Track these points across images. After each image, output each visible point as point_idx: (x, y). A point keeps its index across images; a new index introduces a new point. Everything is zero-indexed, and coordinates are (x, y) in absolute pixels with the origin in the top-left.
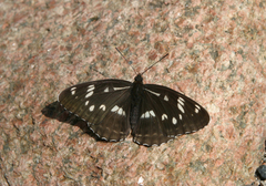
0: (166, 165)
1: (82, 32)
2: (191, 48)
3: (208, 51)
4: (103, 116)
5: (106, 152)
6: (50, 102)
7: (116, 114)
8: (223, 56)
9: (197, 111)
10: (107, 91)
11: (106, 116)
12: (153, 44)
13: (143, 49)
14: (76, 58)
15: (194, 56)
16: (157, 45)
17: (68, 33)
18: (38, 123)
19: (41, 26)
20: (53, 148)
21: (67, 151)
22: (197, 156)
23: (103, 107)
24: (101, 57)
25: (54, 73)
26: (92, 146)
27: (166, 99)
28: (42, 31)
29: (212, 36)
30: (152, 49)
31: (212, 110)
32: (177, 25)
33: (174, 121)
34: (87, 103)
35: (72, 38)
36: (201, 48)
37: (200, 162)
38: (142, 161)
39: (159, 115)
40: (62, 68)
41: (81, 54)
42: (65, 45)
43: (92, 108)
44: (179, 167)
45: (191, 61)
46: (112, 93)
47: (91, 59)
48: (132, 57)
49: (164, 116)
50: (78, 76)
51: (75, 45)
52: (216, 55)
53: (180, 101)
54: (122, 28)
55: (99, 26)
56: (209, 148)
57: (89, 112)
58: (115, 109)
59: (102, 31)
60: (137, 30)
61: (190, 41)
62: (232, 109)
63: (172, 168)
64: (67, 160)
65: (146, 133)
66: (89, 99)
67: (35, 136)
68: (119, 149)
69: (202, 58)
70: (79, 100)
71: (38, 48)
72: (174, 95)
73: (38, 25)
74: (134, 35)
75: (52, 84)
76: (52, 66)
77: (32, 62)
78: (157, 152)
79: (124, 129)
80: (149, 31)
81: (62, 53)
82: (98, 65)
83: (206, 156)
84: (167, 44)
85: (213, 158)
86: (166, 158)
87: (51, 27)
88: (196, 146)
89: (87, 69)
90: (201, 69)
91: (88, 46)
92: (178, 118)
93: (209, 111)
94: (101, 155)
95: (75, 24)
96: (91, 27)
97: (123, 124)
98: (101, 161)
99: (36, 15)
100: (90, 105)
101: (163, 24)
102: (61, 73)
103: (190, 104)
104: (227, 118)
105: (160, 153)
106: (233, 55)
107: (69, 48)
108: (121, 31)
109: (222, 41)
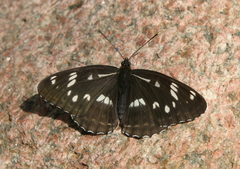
0: (159, 158)
1: (62, 20)
2: (183, 31)
3: (201, 34)
4: (88, 107)
5: (92, 146)
6: (29, 96)
7: (101, 103)
8: (219, 38)
9: (192, 98)
10: (90, 78)
11: (92, 107)
12: (140, 29)
13: (129, 34)
14: (56, 47)
15: (187, 39)
16: (146, 30)
17: (46, 22)
18: (15, 119)
19: (17, 16)
20: (32, 146)
21: (48, 149)
22: (193, 147)
23: (87, 97)
24: (84, 46)
25: (31, 65)
26: (76, 141)
27: (157, 85)
28: (18, 21)
29: (206, 18)
30: (140, 34)
31: (208, 96)
32: (167, 7)
33: (167, 109)
34: (69, 93)
35: (51, 27)
36: (194, 31)
37: (196, 153)
38: (132, 155)
39: (149, 103)
40: (40, 59)
41: (62, 44)
42: (43, 35)
43: (75, 99)
44: (174, 160)
45: (183, 45)
46: (96, 80)
47: (72, 49)
48: (117, 44)
49: (156, 105)
50: (59, 67)
51: (54, 34)
52: (211, 38)
53: (174, 87)
54: (106, 13)
55: (81, 12)
56: (206, 138)
57: (72, 103)
58: (101, 98)
59: (85, 18)
60: (122, 15)
61: (182, 24)
62: (230, 95)
63: (166, 162)
64: (48, 158)
65: (136, 123)
66: (72, 88)
67: (12, 134)
68: (106, 142)
69: (195, 41)
70: (60, 90)
71: (14, 40)
72: (166, 81)
73: (13, 16)
74: (119, 21)
75: (29, 77)
76: (29, 57)
77: (8, 55)
78: (148, 144)
79: (112, 120)
80: (136, 16)
81: (40, 43)
82: (81, 54)
83: (203, 147)
84: (156, 28)
85: (211, 149)
86: (158, 151)
87: (28, 17)
88: (192, 136)
89: (68, 58)
90: (195, 53)
91: (69, 35)
92: (171, 106)
93: (205, 97)
94: (86, 151)
95: (54, 12)
96: (72, 15)
97: (111, 115)
98: (86, 157)
99: (11, 5)
100: (72, 95)
101: (151, 6)
102: (39, 65)
103: (184, 89)
104: (226, 105)
105: (152, 145)
106: (229, 37)
107: (48, 38)
108: (105, 17)
109: (217, 22)
